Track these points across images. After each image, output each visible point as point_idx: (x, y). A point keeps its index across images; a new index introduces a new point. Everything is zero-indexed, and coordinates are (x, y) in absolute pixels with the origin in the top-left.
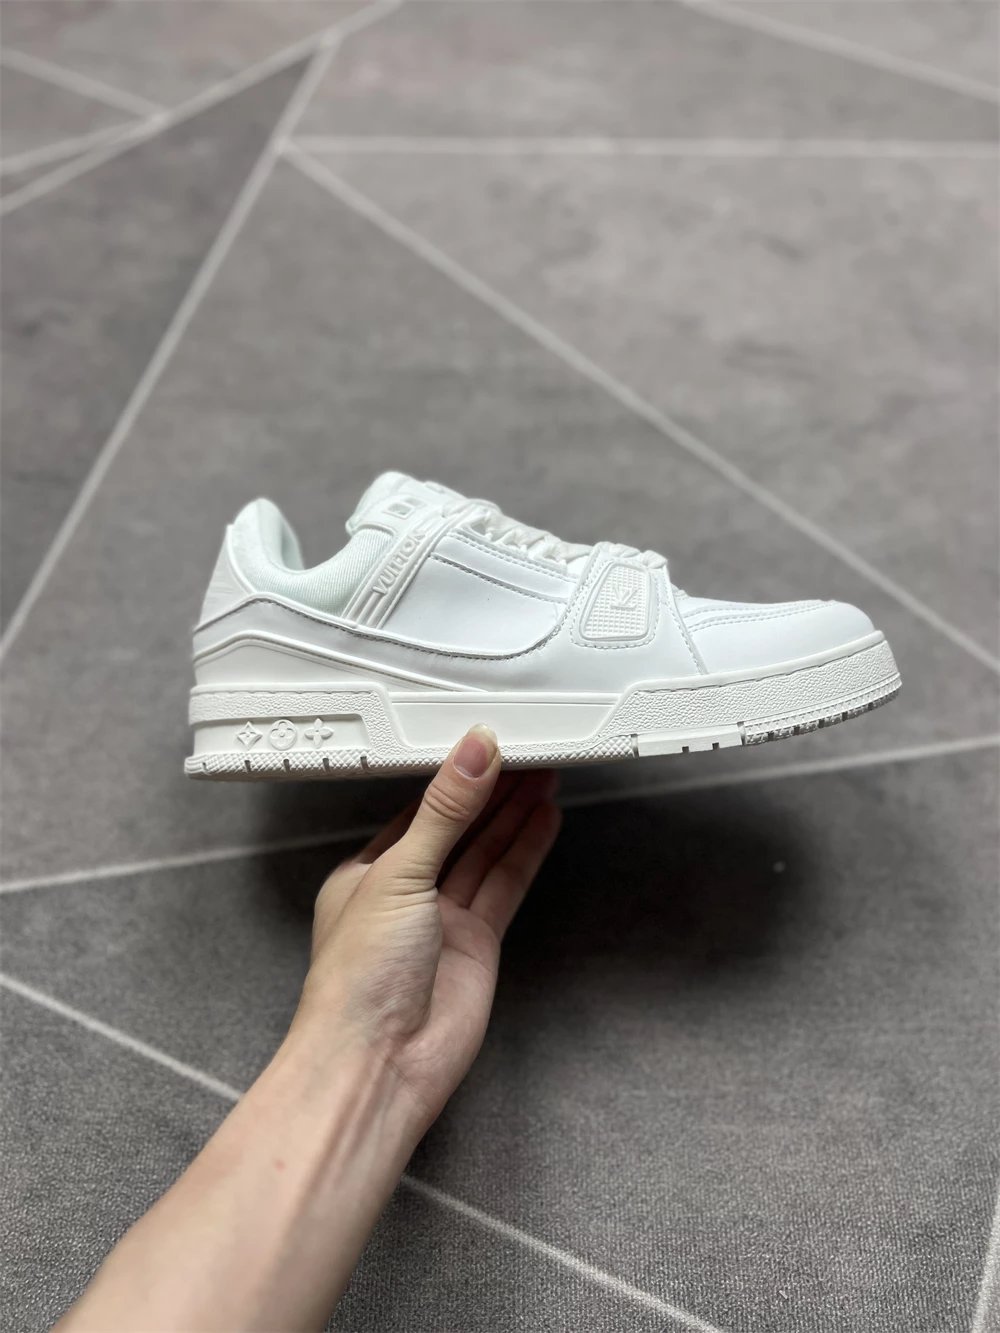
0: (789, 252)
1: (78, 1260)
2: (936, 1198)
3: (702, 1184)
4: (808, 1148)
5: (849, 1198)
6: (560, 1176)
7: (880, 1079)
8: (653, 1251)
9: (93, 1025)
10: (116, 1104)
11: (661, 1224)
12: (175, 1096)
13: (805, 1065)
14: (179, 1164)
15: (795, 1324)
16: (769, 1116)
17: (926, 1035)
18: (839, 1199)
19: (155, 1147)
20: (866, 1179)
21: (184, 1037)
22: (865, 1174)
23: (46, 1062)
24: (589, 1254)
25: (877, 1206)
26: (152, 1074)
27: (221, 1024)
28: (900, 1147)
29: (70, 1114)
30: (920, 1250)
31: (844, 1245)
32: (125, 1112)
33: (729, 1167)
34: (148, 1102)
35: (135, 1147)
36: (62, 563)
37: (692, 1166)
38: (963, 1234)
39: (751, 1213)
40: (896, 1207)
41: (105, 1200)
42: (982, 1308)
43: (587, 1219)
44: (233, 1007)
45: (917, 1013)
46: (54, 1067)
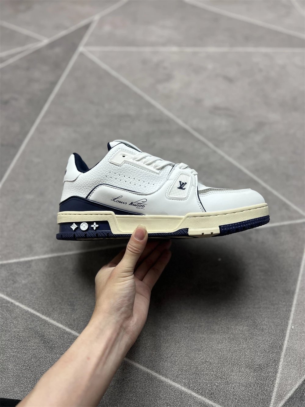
0: (229, 80)
2: (263, 357)
3: (194, 352)
4: (225, 341)
5: (237, 356)
6: (152, 349)
7: (247, 322)
8: (179, 371)
9: (17, 304)
10: (23, 326)
11: (181, 363)
12: (40, 325)
13: (225, 318)
14: (41, 344)
15: (220, 393)
16: (214, 332)
17: (261, 309)
18: (234, 357)
19: (34, 339)
20: (242, 351)
21: (44, 308)
22: (242, 349)
23: (3, 314)
24: (160, 371)
25: (245, 359)
26: (34, 318)
27: (54, 304)
28: (252, 342)
29: (10, 329)
30: (257, 372)
31: (235, 370)
32: (26, 329)
33: (202, 347)
34: (33, 326)
35: (28, 339)
36: (13, 170)
37: (191, 346)
38: (270, 368)
39: (208, 360)
40: (251, 359)
41: (19, 354)
42: (275, 390)
43: (159, 361)
44: (58, 299)
45: (259, 302)
46: (5, 316)
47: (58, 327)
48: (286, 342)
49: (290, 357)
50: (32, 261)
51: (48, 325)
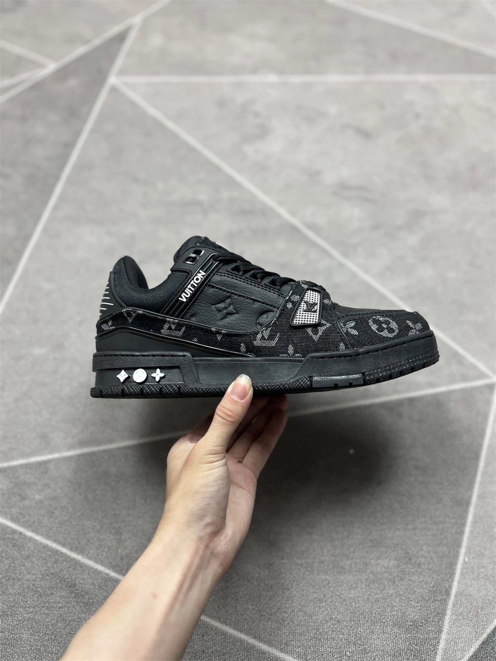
1: (26, 644)
2: (419, 608)
3: (312, 603)
4: (361, 585)
5: (379, 608)
6: (247, 601)
7: (396, 552)
8: (289, 635)
9: (29, 534)
10: (41, 571)
11: (293, 622)
12: (68, 567)
13: (361, 547)
14: (71, 599)
16: (344, 571)
17: (418, 531)
18: (375, 609)
19: (60, 591)
20: (388, 600)
21: (72, 539)
22: (387, 597)
23: (7, 551)
24: (260, 637)
25: (392, 612)
26: (58, 557)
27: (89, 533)
28: (403, 584)
29: (20, 577)
30: (411, 632)
31: (376, 630)
32: (45, 575)
33: (325, 595)
34: (56, 570)
35: (50, 591)
37: (307, 595)
38: (431, 625)
40: (401, 612)
41: (37, 616)
42: (439, 658)
43: (259, 621)
44: (95, 524)
45: (414, 521)
46: (11, 554)
47: (96, 570)
48: (455, 584)
49: (461, 607)
50: (49, 461)
51: (81, 567)
